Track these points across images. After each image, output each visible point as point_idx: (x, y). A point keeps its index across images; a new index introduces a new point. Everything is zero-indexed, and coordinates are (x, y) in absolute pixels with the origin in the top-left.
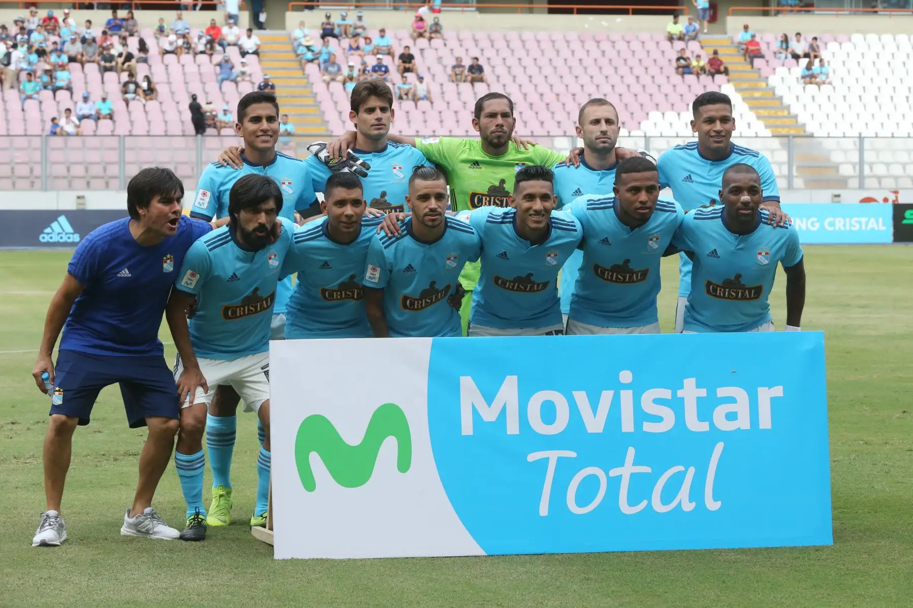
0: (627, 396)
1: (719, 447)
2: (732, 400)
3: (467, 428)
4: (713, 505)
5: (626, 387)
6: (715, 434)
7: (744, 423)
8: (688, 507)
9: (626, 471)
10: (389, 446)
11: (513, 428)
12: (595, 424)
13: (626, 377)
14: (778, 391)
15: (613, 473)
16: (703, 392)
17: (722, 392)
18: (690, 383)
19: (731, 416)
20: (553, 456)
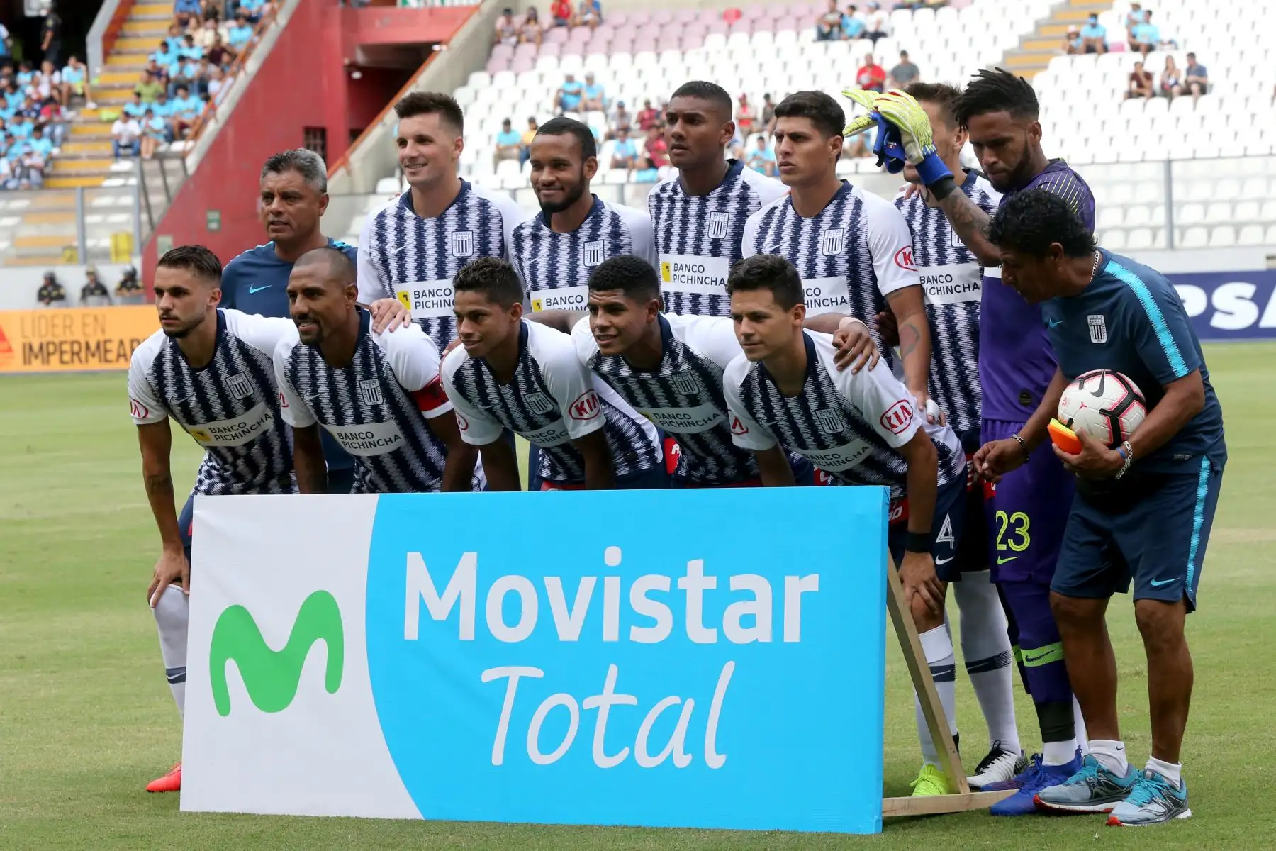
0: (612, 585)
1: (729, 669)
2: (749, 596)
3: (411, 630)
4: (715, 760)
5: (612, 571)
6: (724, 649)
7: (762, 632)
8: (682, 761)
9: (606, 700)
10: (318, 652)
11: (467, 631)
12: (569, 629)
13: (613, 556)
14: (812, 582)
15: (589, 703)
16: (711, 583)
17: (738, 582)
18: (696, 566)
19: (748, 621)
20: (515, 673)
